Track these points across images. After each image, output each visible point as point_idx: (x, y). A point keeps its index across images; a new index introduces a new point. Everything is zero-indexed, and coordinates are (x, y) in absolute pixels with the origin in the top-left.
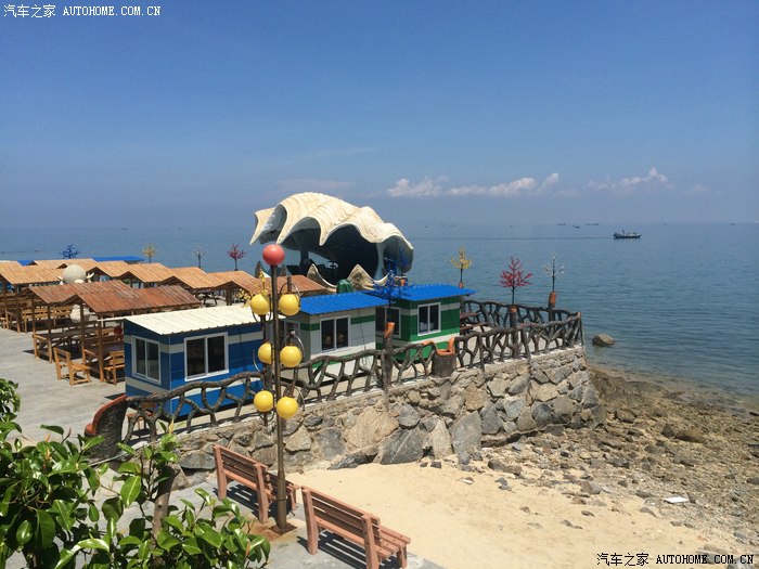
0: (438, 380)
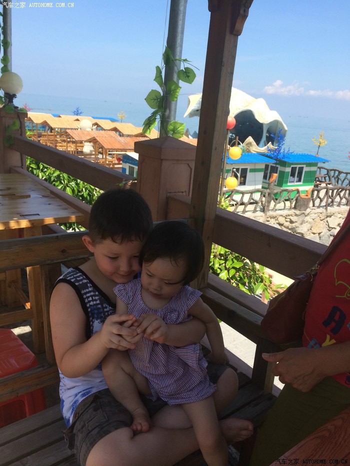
0: (298, 212)
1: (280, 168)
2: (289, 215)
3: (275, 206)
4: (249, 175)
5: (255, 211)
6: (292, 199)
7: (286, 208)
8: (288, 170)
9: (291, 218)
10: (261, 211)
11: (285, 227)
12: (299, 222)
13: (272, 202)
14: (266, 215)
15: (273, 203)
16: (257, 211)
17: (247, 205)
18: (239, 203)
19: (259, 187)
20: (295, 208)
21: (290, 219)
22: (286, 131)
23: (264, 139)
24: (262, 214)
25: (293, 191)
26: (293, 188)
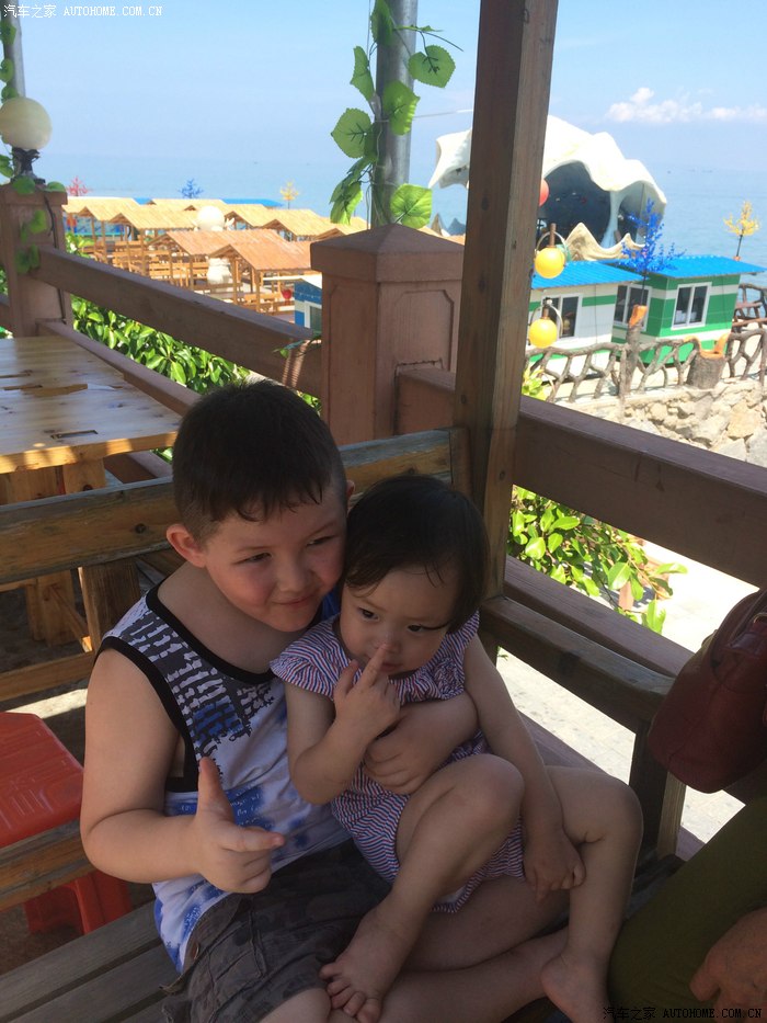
0: (696, 392)
1: (652, 293)
2: (676, 400)
3: (643, 380)
4: (582, 312)
5: (598, 394)
6: (682, 363)
7: (669, 383)
8: (672, 295)
9: (681, 405)
10: (611, 393)
11: (667, 427)
12: (699, 414)
13: (637, 370)
14: (624, 401)
15: (638, 374)
16: (602, 394)
17: (580, 381)
18: (561, 379)
19: (606, 338)
20: (689, 382)
21: (679, 409)
22: (663, 206)
23: (613, 226)
24: (614, 400)
25: (683, 343)
26: (686, 337)
